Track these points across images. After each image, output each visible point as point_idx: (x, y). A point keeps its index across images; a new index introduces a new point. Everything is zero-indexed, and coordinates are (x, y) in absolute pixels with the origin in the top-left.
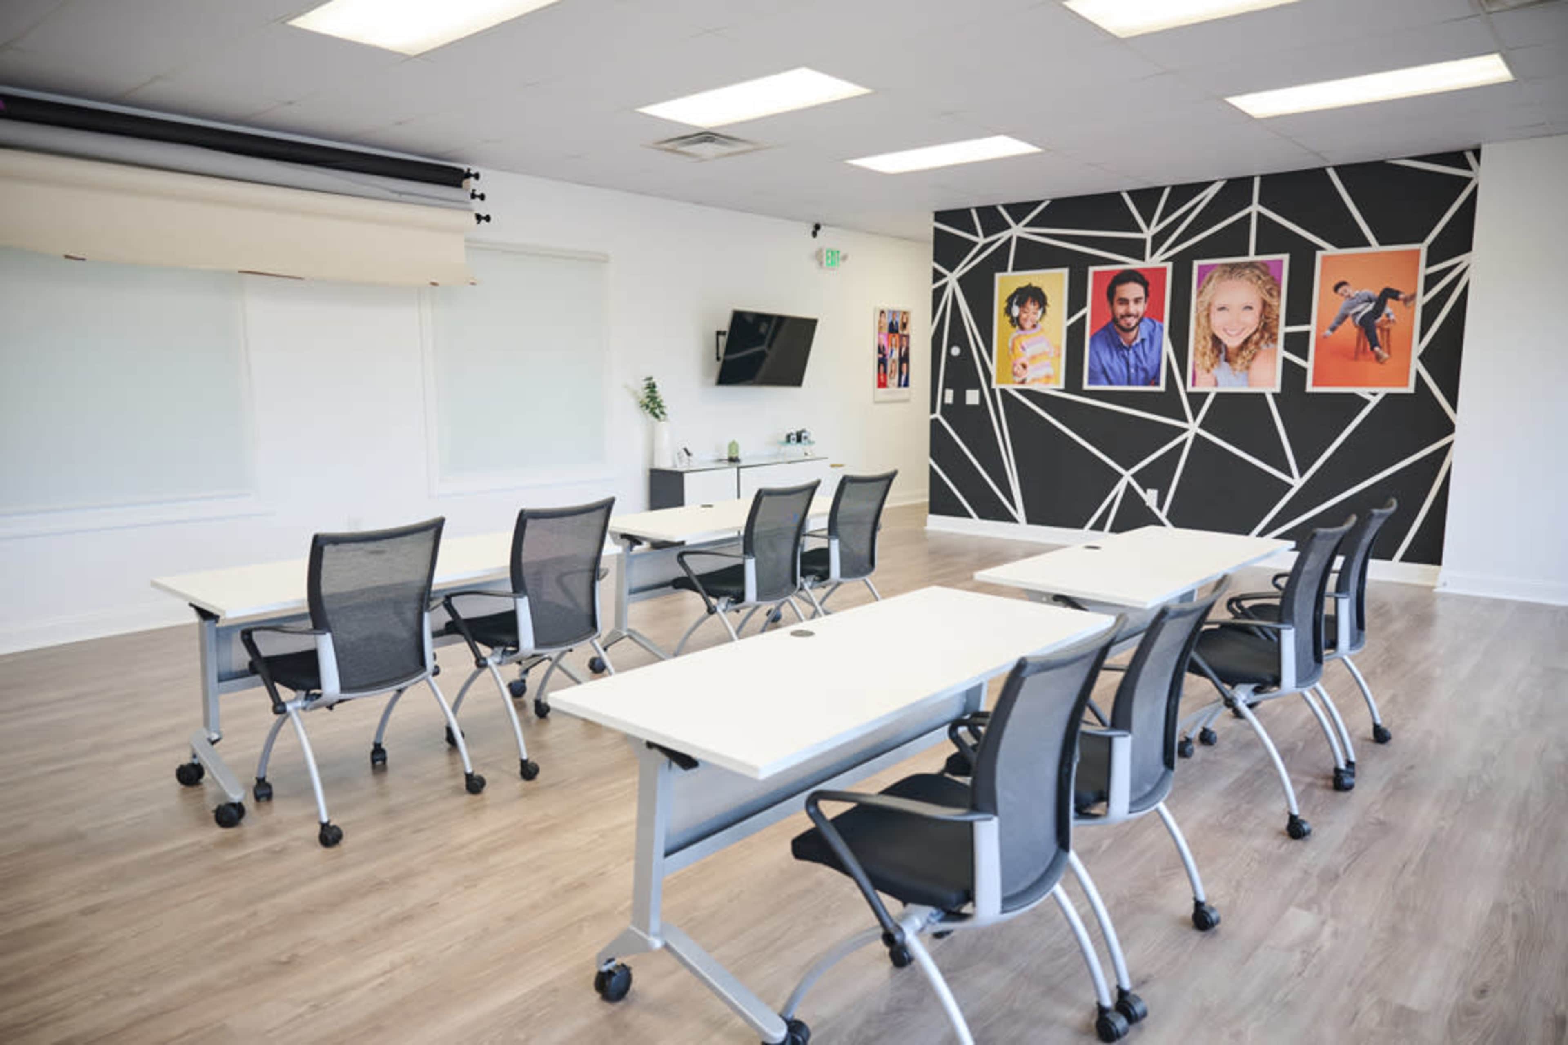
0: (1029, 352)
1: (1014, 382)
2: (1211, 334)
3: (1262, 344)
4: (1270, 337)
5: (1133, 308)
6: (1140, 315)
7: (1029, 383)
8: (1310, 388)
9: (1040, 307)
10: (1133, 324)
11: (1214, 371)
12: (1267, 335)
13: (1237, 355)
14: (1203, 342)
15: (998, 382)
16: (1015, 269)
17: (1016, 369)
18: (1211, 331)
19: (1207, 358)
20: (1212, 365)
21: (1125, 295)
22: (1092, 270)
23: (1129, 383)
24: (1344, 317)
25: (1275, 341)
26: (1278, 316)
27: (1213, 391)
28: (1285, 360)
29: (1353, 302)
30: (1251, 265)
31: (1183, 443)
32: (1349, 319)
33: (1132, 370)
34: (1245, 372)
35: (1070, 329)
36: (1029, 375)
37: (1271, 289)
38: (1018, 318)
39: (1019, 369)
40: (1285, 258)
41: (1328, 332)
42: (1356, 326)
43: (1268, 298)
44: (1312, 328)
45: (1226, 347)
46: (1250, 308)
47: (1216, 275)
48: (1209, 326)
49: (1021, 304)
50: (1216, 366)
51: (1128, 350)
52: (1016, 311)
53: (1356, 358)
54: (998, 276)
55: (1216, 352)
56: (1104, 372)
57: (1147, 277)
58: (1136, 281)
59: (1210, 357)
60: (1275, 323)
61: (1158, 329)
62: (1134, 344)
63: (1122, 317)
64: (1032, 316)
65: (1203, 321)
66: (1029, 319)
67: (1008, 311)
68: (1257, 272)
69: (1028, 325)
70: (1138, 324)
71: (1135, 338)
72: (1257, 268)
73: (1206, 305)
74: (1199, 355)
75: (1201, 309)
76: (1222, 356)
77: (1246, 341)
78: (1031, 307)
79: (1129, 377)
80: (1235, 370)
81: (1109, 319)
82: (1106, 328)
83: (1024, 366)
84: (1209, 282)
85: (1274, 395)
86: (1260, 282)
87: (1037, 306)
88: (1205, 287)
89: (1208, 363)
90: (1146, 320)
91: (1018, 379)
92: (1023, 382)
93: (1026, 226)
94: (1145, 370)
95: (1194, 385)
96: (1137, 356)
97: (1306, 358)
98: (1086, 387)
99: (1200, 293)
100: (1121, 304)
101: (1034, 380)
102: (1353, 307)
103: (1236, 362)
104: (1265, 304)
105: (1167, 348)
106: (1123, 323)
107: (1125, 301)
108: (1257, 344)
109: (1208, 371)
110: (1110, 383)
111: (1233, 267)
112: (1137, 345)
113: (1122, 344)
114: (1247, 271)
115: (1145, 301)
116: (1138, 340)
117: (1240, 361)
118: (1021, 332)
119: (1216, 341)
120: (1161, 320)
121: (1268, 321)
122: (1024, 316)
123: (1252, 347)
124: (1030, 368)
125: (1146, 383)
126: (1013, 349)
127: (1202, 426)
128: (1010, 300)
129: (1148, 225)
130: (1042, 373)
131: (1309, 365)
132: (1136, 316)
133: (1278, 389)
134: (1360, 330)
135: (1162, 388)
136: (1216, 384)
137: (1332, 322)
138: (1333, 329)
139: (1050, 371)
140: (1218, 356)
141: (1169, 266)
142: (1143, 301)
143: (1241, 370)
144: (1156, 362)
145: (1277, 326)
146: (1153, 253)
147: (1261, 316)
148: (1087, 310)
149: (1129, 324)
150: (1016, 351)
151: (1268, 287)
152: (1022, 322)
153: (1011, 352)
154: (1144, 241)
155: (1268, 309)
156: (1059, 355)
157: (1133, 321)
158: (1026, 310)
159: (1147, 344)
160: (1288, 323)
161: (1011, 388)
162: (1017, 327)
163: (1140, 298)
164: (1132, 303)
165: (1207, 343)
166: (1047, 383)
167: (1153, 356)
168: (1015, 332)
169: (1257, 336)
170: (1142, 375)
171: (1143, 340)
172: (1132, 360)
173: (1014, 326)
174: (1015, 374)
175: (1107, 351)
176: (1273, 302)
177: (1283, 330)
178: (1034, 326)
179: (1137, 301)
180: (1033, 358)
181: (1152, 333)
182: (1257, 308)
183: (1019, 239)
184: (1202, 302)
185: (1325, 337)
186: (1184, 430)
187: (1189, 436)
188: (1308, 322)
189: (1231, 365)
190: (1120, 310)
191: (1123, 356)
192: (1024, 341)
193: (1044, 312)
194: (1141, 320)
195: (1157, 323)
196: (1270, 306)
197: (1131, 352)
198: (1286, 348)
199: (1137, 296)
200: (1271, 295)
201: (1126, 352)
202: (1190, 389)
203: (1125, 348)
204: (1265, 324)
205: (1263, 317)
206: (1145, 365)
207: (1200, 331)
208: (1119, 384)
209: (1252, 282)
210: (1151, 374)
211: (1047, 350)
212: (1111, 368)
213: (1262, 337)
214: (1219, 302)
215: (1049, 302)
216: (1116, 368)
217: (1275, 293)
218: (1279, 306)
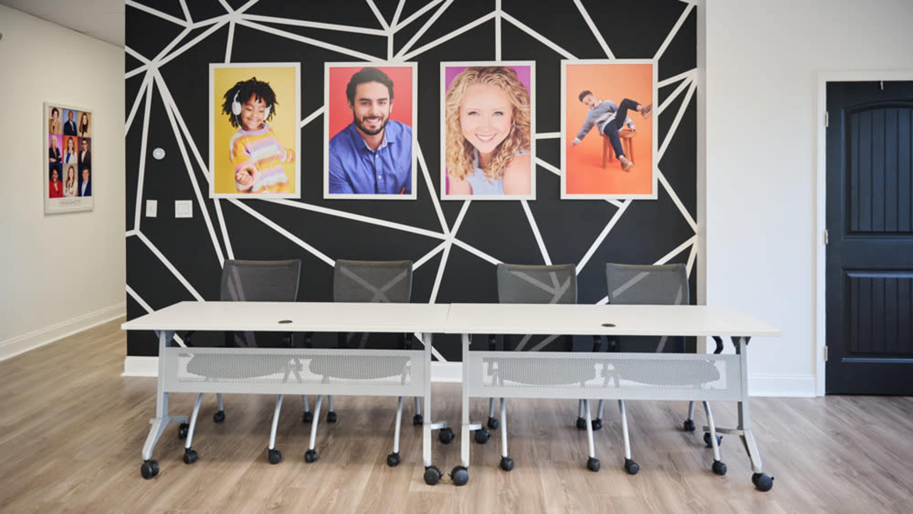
0: (256, 156)
1: (238, 191)
2: (463, 140)
3: (514, 150)
4: (522, 144)
5: (377, 110)
6: (385, 119)
7: (257, 192)
8: (564, 196)
9: (267, 106)
10: (378, 127)
11: (469, 178)
12: (519, 142)
13: (491, 161)
14: (455, 148)
15: (217, 191)
16: (233, 61)
17: (239, 176)
18: (464, 137)
19: (460, 164)
20: (466, 172)
21: (367, 96)
22: (328, 66)
23: (377, 192)
24: (590, 126)
25: (528, 147)
26: (529, 123)
27: (468, 199)
28: (538, 167)
29: (597, 110)
30: (499, 70)
31: (440, 255)
32: (595, 128)
33: (380, 177)
34: (500, 178)
35: (304, 130)
36: (257, 182)
37: (520, 95)
38: (240, 117)
39: (243, 175)
40: (532, 64)
41: (577, 140)
42: (601, 135)
43: (518, 105)
44: (562, 135)
45: (479, 153)
46: (501, 113)
47: (465, 78)
48: (460, 132)
49: (244, 100)
50: (469, 173)
51: (374, 155)
52: (237, 108)
53: (604, 166)
54: (213, 67)
55: (469, 158)
56: (348, 179)
57: (391, 77)
58: (379, 80)
59: (463, 164)
60: (526, 129)
61: (405, 132)
62: (380, 148)
63: (365, 118)
64: (257, 115)
65: (454, 125)
66: (255, 119)
67: (228, 108)
68: (505, 77)
69: (253, 125)
70: (383, 127)
71: (381, 142)
72: (505, 73)
73: (456, 107)
74: (451, 163)
75: (451, 113)
76: (476, 162)
77: (499, 147)
78: (256, 104)
79: (376, 184)
80: (489, 177)
81: (351, 120)
82: (347, 130)
83: (250, 173)
84: (457, 86)
85: (529, 202)
86: (509, 87)
87: (263, 103)
88: (453, 91)
89: (461, 169)
90: (392, 123)
91: (242, 187)
92: (249, 191)
93: (247, 12)
94: (393, 177)
95: (447, 193)
96: (384, 161)
97: (558, 166)
98: (327, 195)
99: (449, 96)
100: (364, 104)
101: (264, 188)
102: (597, 117)
103: (490, 169)
104: (515, 110)
105: (417, 153)
106: (366, 125)
107: (367, 102)
108: (510, 150)
109: (462, 178)
110: (355, 191)
111: (482, 70)
112: (383, 149)
113: (366, 148)
114: (496, 76)
115: (390, 103)
116: (384, 145)
117: (494, 168)
118: (245, 133)
119: (469, 147)
120: (410, 124)
121: (519, 127)
122: (248, 114)
123: (504, 153)
124: (257, 174)
125: (396, 190)
126: (235, 154)
127: (458, 236)
128: (230, 96)
129: (389, 23)
130: (272, 180)
131: (562, 172)
132: (382, 118)
133: (533, 197)
134: (605, 138)
135: (413, 196)
136: (472, 193)
137: (580, 130)
138: (581, 137)
139: (283, 177)
140: (471, 162)
141: (415, 65)
142: (388, 102)
143: (496, 178)
144: (406, 169)
145: (529, 132)
146: (395, 53)
147: (512, 122)
148: (325, 110)
149: (373, 127)
150: (239, 154)
151: (517, 93)
152: (245, 120)
153: (232, 156)
154: (385, 39)
155: (518, 115)
156: (293, 160)
157: (377, 124)
158: (251, 108)
159: (394, 147)
160: (539, 130)
161: (233, 198)
162: (240, 127)
163: (386, 99)
164: (375, 105)
165: (460, 149)
166: (279, 192)
167: (401, 161)
168: (237, 133)
169: (509, 143)
170: (390, 182)
171: (390, 144)
172: (379, 166)
173: (235, 125)
174: (238, 181)
175: (350, 155)
176: (523, 108)
177: (534, 136)
178: (261, 126)
179: (381, 102)
180: (261, 162)
181: (399, 136)
182: (508, 114)
183: (238, 26)
184: (451, 106)
185: (574, 144)
186: (441, 241)
187: (446, 247)
188: (558, 130)
189: (485, 172)
190: (363, 111)
191: (370, 162)
192: (249, 143)
193: (272, 110)
194: (386, 123)
195: (404, 126)
196: (521, 112)
197: (377, 156)
198: (539, 155)
199: (382, 97)
200: (520, 101)
201: (371, 158)
202: (444, 197)
203: (370, 152)
204: (517, 130)
205: (514, 123)
206: (394, 171)
207: (452, 135)
208: (365, 192)
209: (501, 86)
210: (401, 180)
211: (278, 153)
212: (354, 174)
213: (514, 143)
214: (469, 106)
215: (277, 99)
216: (361, 175)
217: (524, 99)
218: (529, 112)
